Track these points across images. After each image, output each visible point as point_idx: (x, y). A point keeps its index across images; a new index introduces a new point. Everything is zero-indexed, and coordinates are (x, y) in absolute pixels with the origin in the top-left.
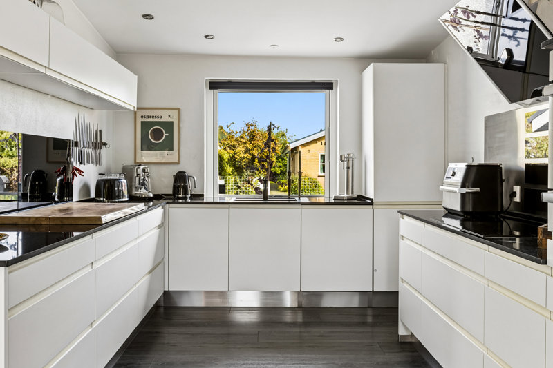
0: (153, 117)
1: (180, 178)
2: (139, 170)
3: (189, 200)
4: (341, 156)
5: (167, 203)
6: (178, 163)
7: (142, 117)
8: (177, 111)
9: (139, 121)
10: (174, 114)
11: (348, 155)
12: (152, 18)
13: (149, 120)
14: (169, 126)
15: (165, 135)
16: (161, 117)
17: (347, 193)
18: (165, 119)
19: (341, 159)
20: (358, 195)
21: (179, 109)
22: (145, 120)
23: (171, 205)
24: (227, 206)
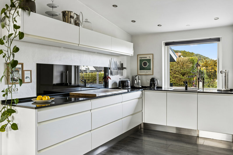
0: (144, 58)
1: (153, 80)
2: (136, 77)
3: (156, 89)
4: (221, 71)
5: (144, 90)
6: (153, 75)
7: (140, 58)
8: (152, 55)
9: (139, 59)
10: (151, 56)
11: (226, 70)
12: (135, 22)
13: (142, 59)
14: (149, 60)
15: (148, 64)
16: (146, 58)
17: (225, 88)
18: (148, 58)
19: (221, 73)
20: (231, 89)
21: (153, 54)
22: (141, 59)
23: (145, 91)
24: (166, 92)
